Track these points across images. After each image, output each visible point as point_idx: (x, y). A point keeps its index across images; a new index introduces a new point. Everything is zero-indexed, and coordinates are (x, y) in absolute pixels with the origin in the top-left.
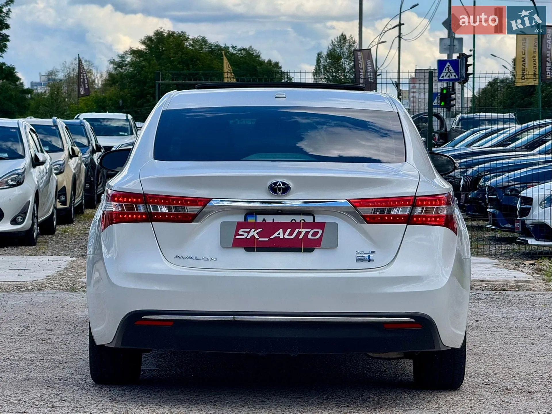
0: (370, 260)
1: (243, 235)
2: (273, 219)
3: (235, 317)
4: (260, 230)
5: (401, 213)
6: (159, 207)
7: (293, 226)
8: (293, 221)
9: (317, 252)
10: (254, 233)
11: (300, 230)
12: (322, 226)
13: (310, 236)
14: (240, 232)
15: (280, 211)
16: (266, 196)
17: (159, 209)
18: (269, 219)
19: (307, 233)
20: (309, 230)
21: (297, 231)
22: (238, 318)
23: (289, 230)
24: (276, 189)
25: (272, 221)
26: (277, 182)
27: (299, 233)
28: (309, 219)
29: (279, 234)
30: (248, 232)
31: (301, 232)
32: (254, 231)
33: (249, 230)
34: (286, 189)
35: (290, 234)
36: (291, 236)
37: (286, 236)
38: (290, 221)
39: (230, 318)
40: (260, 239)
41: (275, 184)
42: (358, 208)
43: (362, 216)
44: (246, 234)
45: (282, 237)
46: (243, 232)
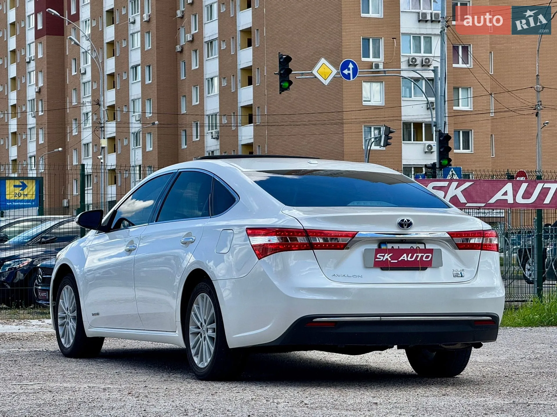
0: (462, 276)
1: (380, 258)
2: (399, 247)
3: (382, 318)
4: (391, 254)
5: (477, 242)
6: (317, 238)
7: (412, 251)
8: (412, 248)
9: (428, 270)
10: (387, 257)
11: (418, 254)
12: (431, 251)
13: (424, 259)
14: (378, 256)
15: (404, 241)
16: (396, 230)
17: (318, 240)
18: (396, 246)
19: (422, 256)
20: (423, 254)
21: (415, 255)
22: (383, 318)
23: (410, 255)
24: (403, 224)
25: (398, 248)
26: (404, 219)
27: (417, 256)
28: (422, 246)
29: (404, 257)
30: (384, 256)
31: (418, 256)
32: (387, 255)
33: (384, 254)
34: (409, 224)
35: (411, 258)
36: (412, 258)
37: (409, 259)
38: (410, 248)
39: (378, 318)
40: (392, 261)
41: (403, 220)
42: (454, 238)
43: (456, 244)
44: (382, 258)
45: (406, 260)
46: (380, 256)
